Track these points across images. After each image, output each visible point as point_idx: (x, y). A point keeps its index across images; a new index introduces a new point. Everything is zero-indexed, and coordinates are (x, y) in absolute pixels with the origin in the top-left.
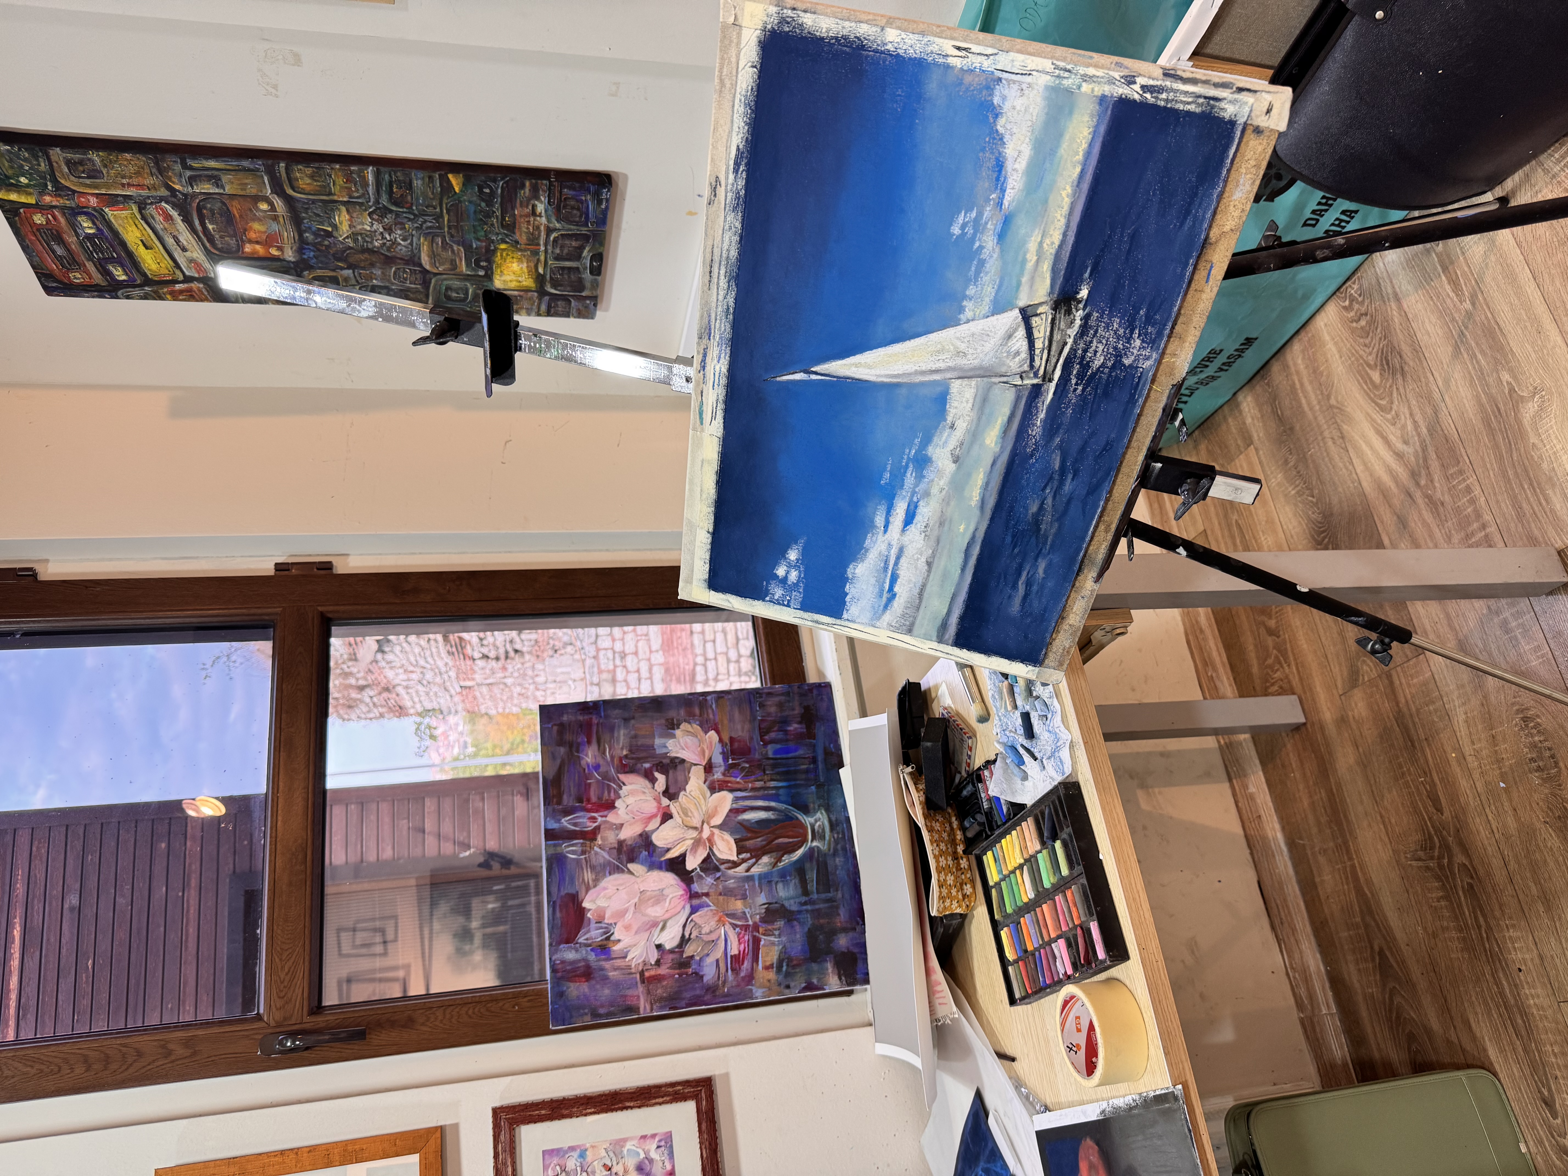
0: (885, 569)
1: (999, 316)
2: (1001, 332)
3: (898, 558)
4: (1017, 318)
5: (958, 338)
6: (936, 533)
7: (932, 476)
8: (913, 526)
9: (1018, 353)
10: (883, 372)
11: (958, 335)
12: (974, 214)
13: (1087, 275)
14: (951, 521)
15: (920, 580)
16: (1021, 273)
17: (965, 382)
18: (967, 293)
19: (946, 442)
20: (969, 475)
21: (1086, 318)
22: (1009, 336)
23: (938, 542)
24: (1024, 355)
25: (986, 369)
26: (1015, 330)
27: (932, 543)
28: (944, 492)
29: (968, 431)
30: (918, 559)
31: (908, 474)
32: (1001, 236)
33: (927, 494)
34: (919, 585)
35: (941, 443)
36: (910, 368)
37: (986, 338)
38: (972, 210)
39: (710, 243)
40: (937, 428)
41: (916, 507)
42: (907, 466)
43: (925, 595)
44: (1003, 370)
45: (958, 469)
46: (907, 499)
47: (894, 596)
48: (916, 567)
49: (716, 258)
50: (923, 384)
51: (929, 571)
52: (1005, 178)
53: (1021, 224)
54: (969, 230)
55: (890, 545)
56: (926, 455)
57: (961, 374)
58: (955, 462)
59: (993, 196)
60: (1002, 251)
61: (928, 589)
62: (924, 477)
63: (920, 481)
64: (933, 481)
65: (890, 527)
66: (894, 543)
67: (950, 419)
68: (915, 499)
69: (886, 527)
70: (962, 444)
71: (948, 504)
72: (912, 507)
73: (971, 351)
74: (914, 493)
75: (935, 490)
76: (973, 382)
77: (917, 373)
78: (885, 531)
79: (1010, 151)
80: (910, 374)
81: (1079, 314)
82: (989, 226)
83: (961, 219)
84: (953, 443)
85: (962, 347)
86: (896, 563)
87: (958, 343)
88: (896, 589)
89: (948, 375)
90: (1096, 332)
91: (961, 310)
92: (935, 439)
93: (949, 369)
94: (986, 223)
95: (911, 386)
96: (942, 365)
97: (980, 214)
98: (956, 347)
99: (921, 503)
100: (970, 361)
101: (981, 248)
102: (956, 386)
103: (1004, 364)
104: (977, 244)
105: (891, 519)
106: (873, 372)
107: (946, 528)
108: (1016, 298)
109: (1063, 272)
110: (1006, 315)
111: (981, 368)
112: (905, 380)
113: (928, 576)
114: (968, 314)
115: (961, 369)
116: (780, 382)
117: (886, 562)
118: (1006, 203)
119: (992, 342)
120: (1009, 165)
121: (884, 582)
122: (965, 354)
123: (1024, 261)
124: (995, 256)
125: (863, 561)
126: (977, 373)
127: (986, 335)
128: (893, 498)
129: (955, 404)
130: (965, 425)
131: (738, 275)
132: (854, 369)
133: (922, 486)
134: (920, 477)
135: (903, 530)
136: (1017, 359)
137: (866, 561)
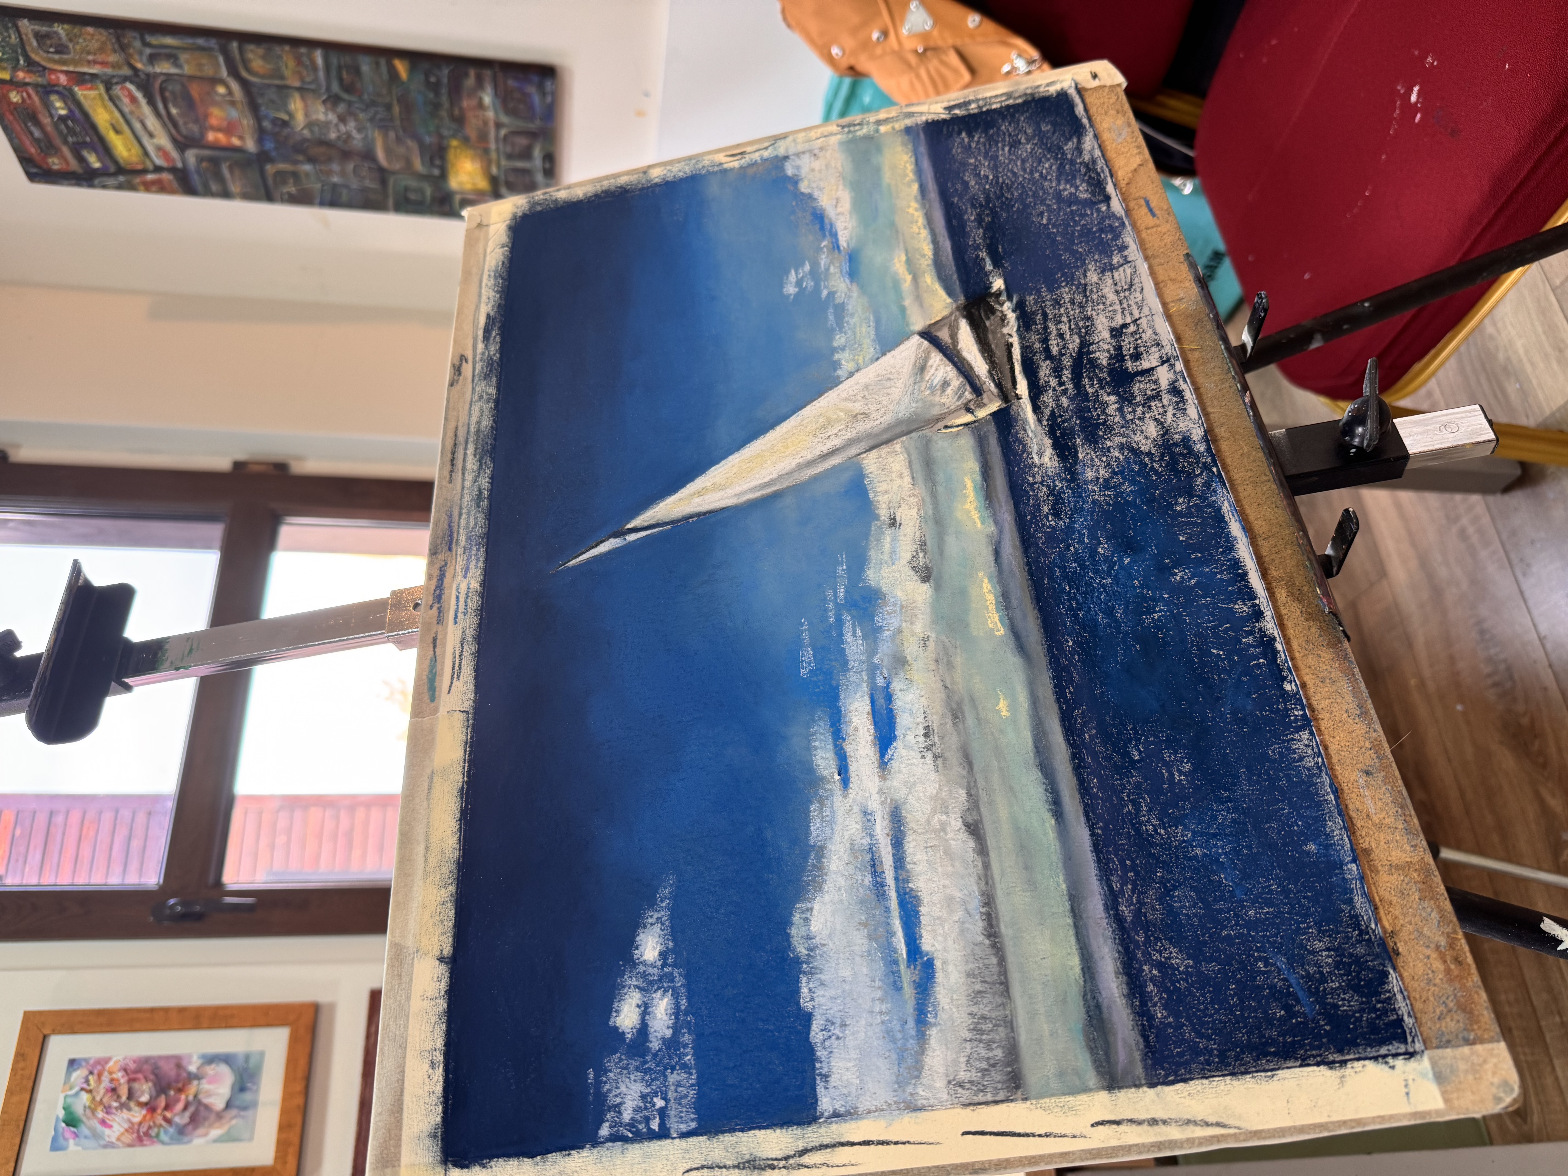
0: (879, 886)
1: (893, 353)
2: (907, 368)
3: (898, 843)
4: (920, 345)
5: (846, 400)
6: (953, 741)
7: (894, 622)
8: (898, 744)
9: (945, 384)
10: (746, 487)
11: (844, 395)
12: (807, 267)
13: (989, 266)
14: (972, 700)
15: (973, 889)
16: (900, 297)
17: (884, 450)
18: (835, 344)
19: (893, 552)
20: (963, 593)
21: (1020, 308)
22: (921, 368)
23: (968, 761)
24: (956, 380)
25: (909, 421)
26: (926, 359)
27: (958, 770)
28: (931, 645)
29: (923, 519)
30: (943, 827)
31: (848, 637)
32: (853, 274)
33: (900, 662)
34: (976, 904)
35: (886, 557)
36: (788, 464)
37: (888, 384)
38: (802, 264)
39: (452, 425)
40: (866, 535)
41: (889, 698)
42: (840, 622)
43: (1006, 930)
44: (936, 411)
45: (938, 588)
46: (865, 687)
47: (929, 967)
48: (948, 852)
49: (461, 439)
50: (815, 479)
51: (982, 850)
52: (831, 225)
53: (873, 256)
54: (809, 284)
55: (866, 814)
56: (869, 588)
57: (872, 442)
58: (926, 579)
59: (824, 243)
60: (863, 288)
61: (1003, 907)
62: (880, 629)
63: (876, 640)
64: (900, 631)
65: (853, 768)
66: (874, 804)
67: (883, 513)
68: (880, 682)
69: (843, 770)
70: (923, 544)
71: (950, 665)
72: (881, 702)
73: (873, 408)
74: (873, 670)
75: (911, 649)
76: (897, 446)
77: (800, 467)
78: (845, 782)
79: (825, 202)
80: (790, 473)
81: (1007, 308)
82: (832, 270)
83: (793, 277)
84: (906, 547)
85: (858, 407)
86: (899, 862)
87: (849, 405)
88: (927, 943)
89: (853, 451)
90: (1045, 315)
91: (836, 365)
92: (872, 553)
93: (850, 443)
94: (827, 270)
95: (798, 489)
96: (837, 442)
97: (815, 265)
98: (847, 412)
99: (897, 686)
100: (880, 419)
101: (832, 294)
102: (871, 462)
103: (933, 405)
104: (825, 293)
105: (849, 748)
106: (730, 492)
107: (970, 721)
108: (908, 325)
109: (955, 277)
110: (902, 347)
111: (899, 423)
112: (786, 484)
113: (987, 866)
114: (847, 365)
115: (869, 436)
116: (575, 567)
117: (874, 867)
118: (843, 242)
119: (900, 384)
120: (831, 213)
121: (891, 934)
122: (866, 415)
123: (896, 284)
124: (855, 294)
125: (819, 888)
126: (898, 430)
127: (886, 379)
128: (836, 698)
129: (882, 487)
130: (914, 512)
131: (494, 447)
132: (697, 500)
133: (884, 649)
134: (872, 633)
135: (883, 764)
136: (949, 391)
137: (828, 886)
